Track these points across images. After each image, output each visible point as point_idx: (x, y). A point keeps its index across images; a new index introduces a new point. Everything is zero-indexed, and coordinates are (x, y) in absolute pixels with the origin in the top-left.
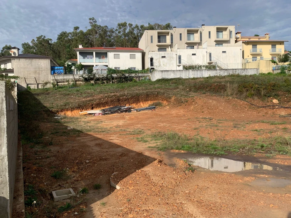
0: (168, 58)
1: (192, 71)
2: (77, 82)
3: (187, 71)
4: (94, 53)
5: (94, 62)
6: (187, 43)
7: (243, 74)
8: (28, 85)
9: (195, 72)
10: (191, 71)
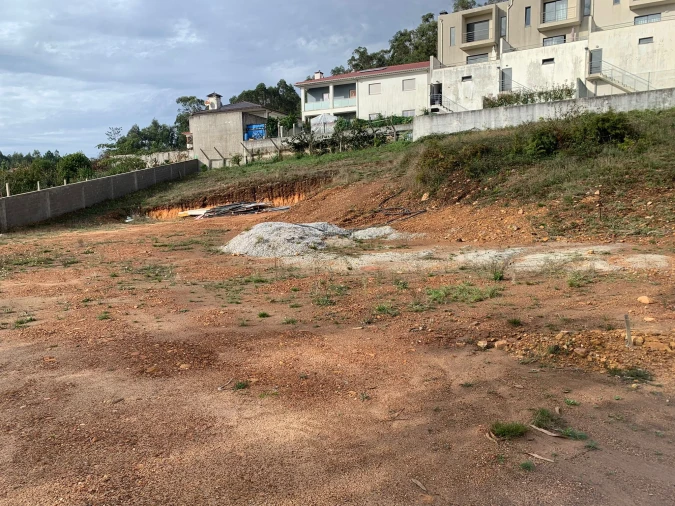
0: (478, 80)
1: (506, 109)
2: (284, 154)
3: (492, 111)
4: (331, 88)
5: (331, 106)
6: (541, 31)
7: (667, 104)
8: (211, 161)
9: (514, 113)
10: (501, 109)
